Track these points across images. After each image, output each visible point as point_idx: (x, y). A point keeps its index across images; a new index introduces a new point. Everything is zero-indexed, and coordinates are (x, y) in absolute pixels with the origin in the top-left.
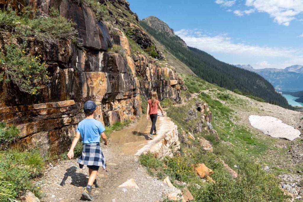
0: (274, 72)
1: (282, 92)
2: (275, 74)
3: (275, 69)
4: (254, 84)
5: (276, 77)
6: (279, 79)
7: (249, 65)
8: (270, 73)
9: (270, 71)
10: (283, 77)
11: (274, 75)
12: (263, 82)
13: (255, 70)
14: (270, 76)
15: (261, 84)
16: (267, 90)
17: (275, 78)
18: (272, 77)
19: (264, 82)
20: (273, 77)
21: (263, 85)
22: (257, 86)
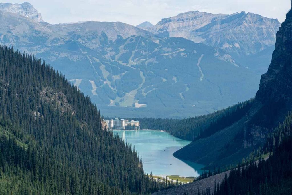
0: (118, 36)
1: (142, 121)
2: (121, 47)
3: (121, 25)
4: (31, 101)
5: (125, 58)
6: (137, 66)
7: (26, 6)
8: (104, 40)
9: (104, 35)
10: (151, 60)
11: (117, 51)
12: (62, 95)
13: (50, 27)
14: (105, 53)
15: (54, 103)
16: (77, 122)
17: (121, 62)
18: (113, 58)
19: (65, 92)
20: (117, 57)
21: (62, 104)
22: (41, 111)
